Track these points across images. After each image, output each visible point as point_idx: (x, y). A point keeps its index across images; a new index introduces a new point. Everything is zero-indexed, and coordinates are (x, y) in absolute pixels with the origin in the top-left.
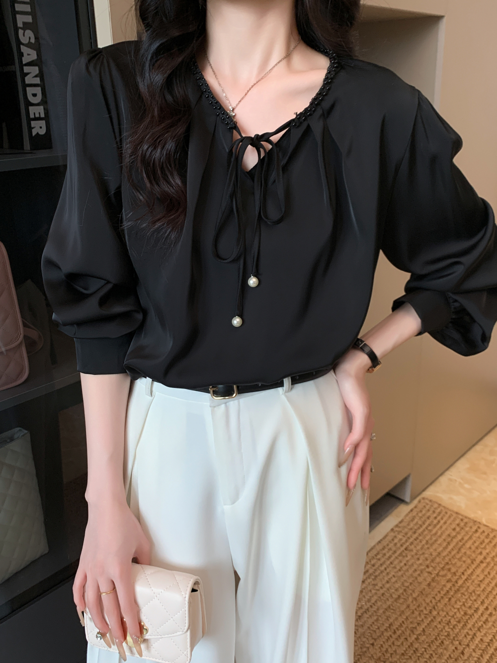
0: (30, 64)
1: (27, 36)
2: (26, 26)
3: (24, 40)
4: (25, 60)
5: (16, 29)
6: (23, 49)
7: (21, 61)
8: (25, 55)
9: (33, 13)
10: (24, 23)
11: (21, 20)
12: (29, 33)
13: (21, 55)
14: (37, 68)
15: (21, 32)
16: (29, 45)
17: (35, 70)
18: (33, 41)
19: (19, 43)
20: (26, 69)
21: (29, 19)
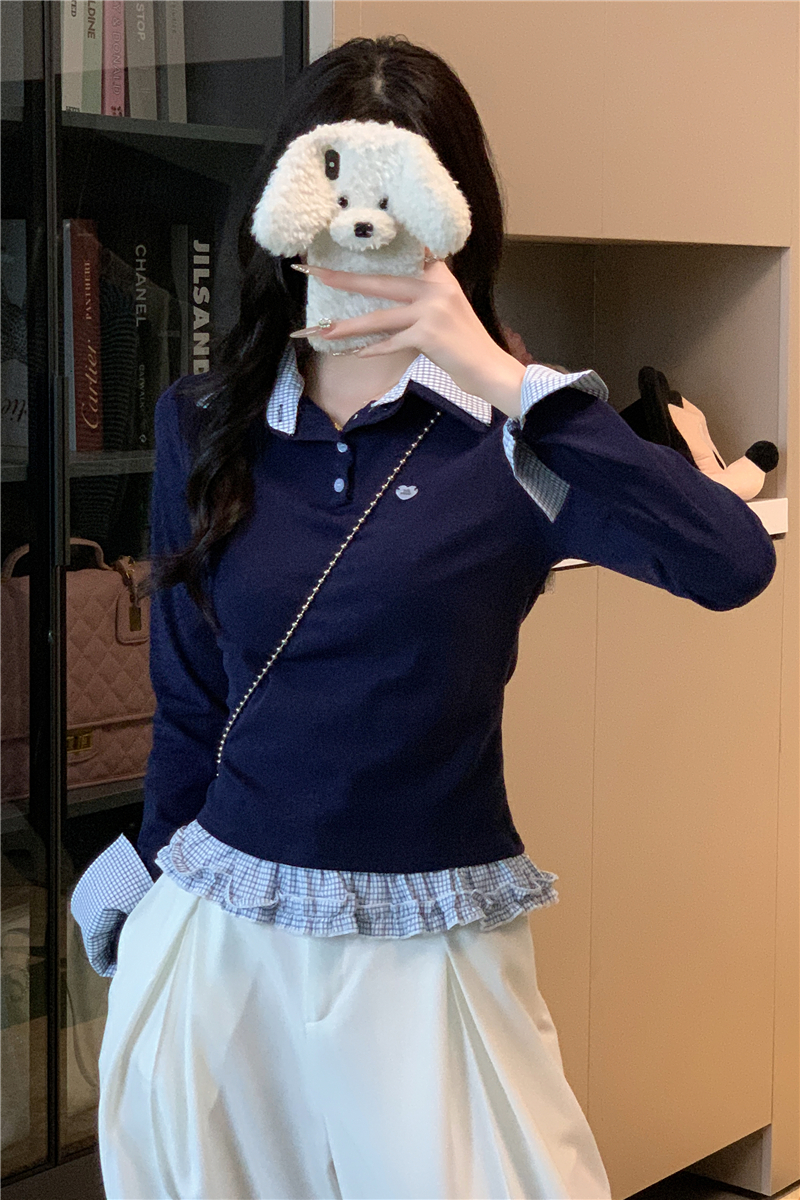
0: (201, 330)
1: (202, 295)
2: (203, 282)
3: (198, 299)
4: (197, 324)
5: (191, 285)
6: (197, 311)
7: (190, 325)
8: (197, 319)
9: (211, 267)
10: (200, 278)
11: (198, 274)
12: (204, 291)
13: (192, 317)
14: (208, 334)
15: (196, 289)
16: (204, 306)
17: (204, 337)
18: (207, 301)
19: (192, 303)
20: (197, 336)
21: (206, 273)
